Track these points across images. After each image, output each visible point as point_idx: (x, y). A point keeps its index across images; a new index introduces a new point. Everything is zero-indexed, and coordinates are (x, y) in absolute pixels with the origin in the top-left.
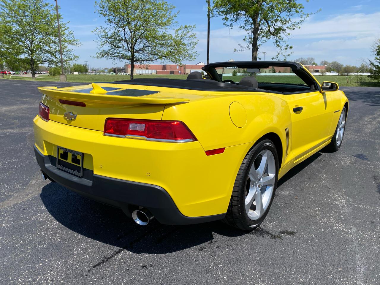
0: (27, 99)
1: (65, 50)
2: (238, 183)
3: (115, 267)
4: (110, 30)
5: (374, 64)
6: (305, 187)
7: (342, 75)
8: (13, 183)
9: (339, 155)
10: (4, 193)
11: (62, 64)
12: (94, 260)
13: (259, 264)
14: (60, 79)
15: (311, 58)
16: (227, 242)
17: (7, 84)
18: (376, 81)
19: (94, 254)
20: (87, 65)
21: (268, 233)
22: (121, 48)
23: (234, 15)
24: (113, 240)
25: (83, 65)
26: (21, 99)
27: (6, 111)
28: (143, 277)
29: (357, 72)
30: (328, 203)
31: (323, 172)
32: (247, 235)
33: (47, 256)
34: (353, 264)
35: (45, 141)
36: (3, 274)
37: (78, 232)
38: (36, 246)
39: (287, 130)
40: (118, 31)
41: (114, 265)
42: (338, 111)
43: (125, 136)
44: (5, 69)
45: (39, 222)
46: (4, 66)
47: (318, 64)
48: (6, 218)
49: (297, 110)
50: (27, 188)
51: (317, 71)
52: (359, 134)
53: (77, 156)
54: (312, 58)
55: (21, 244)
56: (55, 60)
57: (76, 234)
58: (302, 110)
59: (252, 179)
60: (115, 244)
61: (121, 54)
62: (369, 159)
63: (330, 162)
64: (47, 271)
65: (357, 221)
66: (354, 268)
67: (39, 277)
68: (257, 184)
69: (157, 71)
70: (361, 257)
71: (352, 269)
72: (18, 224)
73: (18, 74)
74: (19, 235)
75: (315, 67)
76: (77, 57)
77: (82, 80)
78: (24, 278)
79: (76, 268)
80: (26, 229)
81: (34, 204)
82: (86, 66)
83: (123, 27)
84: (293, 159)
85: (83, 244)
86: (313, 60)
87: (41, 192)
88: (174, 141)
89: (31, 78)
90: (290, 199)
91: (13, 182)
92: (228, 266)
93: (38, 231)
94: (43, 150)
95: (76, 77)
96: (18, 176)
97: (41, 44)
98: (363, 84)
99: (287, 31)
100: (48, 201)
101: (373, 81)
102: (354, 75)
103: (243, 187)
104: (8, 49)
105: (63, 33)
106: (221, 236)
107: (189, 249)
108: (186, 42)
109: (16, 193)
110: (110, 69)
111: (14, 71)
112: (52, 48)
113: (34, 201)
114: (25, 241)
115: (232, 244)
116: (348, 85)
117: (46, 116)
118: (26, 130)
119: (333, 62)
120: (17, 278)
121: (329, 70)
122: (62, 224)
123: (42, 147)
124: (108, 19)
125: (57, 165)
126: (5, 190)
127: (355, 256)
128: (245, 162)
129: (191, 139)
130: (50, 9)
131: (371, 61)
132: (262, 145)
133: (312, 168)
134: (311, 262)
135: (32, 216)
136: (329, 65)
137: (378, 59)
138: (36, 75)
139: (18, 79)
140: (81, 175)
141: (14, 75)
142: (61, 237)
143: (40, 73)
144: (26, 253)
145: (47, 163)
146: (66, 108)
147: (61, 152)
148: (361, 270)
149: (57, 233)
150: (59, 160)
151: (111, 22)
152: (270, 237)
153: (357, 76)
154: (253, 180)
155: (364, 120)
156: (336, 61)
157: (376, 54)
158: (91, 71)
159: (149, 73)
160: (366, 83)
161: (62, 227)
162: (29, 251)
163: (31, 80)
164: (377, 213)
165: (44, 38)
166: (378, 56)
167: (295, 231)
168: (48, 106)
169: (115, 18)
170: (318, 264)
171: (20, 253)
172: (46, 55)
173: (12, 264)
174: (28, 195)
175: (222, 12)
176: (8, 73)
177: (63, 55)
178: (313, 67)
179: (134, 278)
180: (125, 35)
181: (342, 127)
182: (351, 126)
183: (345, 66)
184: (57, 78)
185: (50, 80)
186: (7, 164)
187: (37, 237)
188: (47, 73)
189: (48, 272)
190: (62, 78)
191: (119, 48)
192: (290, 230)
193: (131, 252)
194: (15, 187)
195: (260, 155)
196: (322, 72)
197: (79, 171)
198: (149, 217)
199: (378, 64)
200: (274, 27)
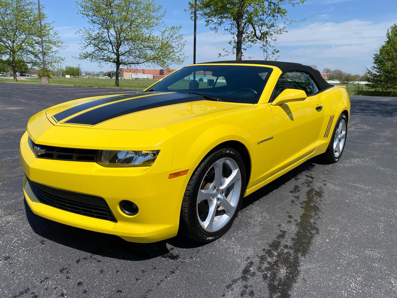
1: (49, 52)
4: (94, 31)
5: (371, 73)
14: (41, 82)
18: (374, 90)
20: (80, 67)
22: (106, 50)
23: (218, 18)
25: (76, 68)
40: (103, 33)
56: (38, 61)
61: (107, 57)
69: (154, 76)
73: (6, 76)
82: (79, 70)
83: (108, 28)
89: (12, 80)
95: (68, 80)
97: (23, 44)
98: (361, 93)
99: (274, 35)
101: (371, 90)
105: (48, 33)
108: (173, 44)
110: (105, 73)
112: (35, 48)
121: (332, 78)
124: (91, 19)
131: (369, 69)
136: (332, 73)
137: (375, 68)
143: (29, 75)
151: (95, 22)
153: (355, 85)
156: (339, 69)
157: (373, 63)
158: (85, 75)
159: (146, 78)
160: (364, 91)
163: (12, 82)
165: (27, 38)
166: (376, 64)
169: (98, 18)
172: (29, 56)
175: (205, 14)
180: (109, 37)
188: (37, 75)
190: (44, 81)
191: (105, 50)
199: (376, 73)
200: (260, 31)
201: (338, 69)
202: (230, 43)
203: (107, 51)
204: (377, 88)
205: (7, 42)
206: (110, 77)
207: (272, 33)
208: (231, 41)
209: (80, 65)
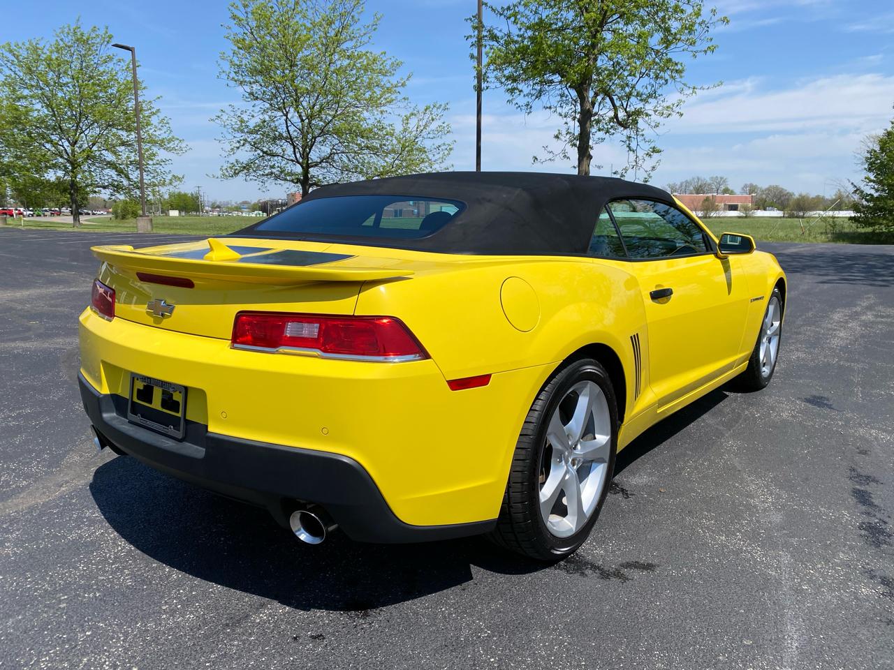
0: (60, 272)
1: (150, 162)
2: (523, 452)
3: (253, 638)
4: (252, 116)
5: (862, 192)
6: (684, 469)
7: (791, 216)
8: (28, 460)
9: (766, 397)
10: (7, 483)
11: (142, 192)
12: (205, 624)
13: (569, 632)
14: (137, 227)
15: (719, 176)
16: (501, 586)
17: (15, 239)
18: (869, 229)
19: (206, 612)
20: (201, 193)
21: (594, 567)
22: (279, 156)
23: (535, 84)
24: (249, 582)
25: (192, 195)
26: (47, 273)
27: (11, 301)
28: (312, 660)
29: (825, 210)
30: (733, 502)
31: (727, 435)
32: (547, 570)
33: (102, 616)
34: (776, 632)
35: (104, 363)
36: (5, 653)
37: (172, 565)
38: (79, 595)
39: (635, 340)
40: (272, 119)
41: (250, 634)
42: (760, 298)
43: (277, 349)
44: (11, 204)
45: (86, 545)
46: (8, 198)
47: (735, 191)
48: (11, 535)
49: (660, 295)
50: (60, 471)
51: (734, 208)
52: (816, 351)
53: (174, 394)
54: (721, 178)
55: (46, 591)
56: (125, 183)
57: (167, 570)
58: (672, 296)
59: (556, 445)
60: (253, 590)
61: (279, 170)
62: (833, 406)
63: (746, 412)
64: (103, 646)
65: (795, 541)
66: (778, 639)
67: (85, 659)
68: (568, 456)
70: (796, 616)
71: (773, 641)
72: (38, 547)
73: (40, 216)
74: (40, 572)
75: (730, 199)
76: (179, 178)
77: (187, 229)
78: (51, 661)
79: (166, 640)
80: (57, 558)
81: (75, 504)
82: (197, 198)
83: (283, 109)
84: (653, 404)
85: (181, 591)
86: (724, 181)
87: (90, 479)
88: (381, 358)
89: (71, 224)
90: (649, 494)
91: (29, 458)
92: (500, 636)
93: (83, 563)
94: (99, 381)
95: (175, 221)
96: (39, 444)
97: (95, 148)
98: (840, 236)
99: (655, 118)
100: (106, 499)
101: (863, 230)
102: (817, 216)
103: (534, 462)
104: (18, 158)
105: (147, 123)
106: (489, 572)
107: (416, 601)
109: (35, 482)
110: (254, 205)
111: (31, 209)
112: (120, 155)
113: (73, 499)
114: (55, 584)
115: (513, 589)
116: (805, 240)
117: (107, 309)
118: (59, 343)
119: (770, 186)
120: (38, 662)
121: (762, 205)
122: (137, 547)
123: (97, 375)
124: (249, 91)
125: (129, 414)
126: (10, 476)
127: (782, 616)
128: (538, 408)
129: (418, 355)
130: (118, 68)
131: (856, 184)
132: (576, 370)
133: (702, 427)
134: (684, 628)
135: (70, 531)
136: (761, 195)
137: (871, 181)
138: (82, 218)
139: (39, 228)
140: (180, 435)
141: (31, 219)
142: (133, 576)
143: (90, 212)
144: (57, 610)
145: (107, 411)
146: (150, 291)
147: (140, 385)
148: (793, 644)
149: (124, 568)
150: (133, 403)
151: (257, 98)
152: (598, 575)
153: (824, 219)
154: (560, 447)
155: (831, 319)
156: (778, 184)
157: (865, 169)
158: (210, 209)
160: (846, 234)
161: (137, 554)
162: (62, 606)
163: (71, 230)
164: (842, 523)
165: (102, 134)
166: (872, 173)
167: (656, 561)
168: (113, 287)
169: (265, 89)
170: (700, 632)
171: (43, 609)
172: (106, 172)
173: (25, 632)
174: (61, 486)
175: (508, 78)
176: (17, 214)
177: (145, 173)
178: (722, 198)
179: (293, 661)
180: (287, 127)
181: (774, 334)
182: (799, 333)
183: (797, 196)
184: (131, 225)
185: (114, 230)
186: (14, 419)
187: (82, 576)
188: (108, 212)
189: (105, 648)
190: (142, 226)
191: (274, 156)
192: (643, 560)
193: (288, 606)
194: (31, 470)
195: (574, 392)
196: (746, 209)
197: (177, 427)
198: (327, 525)
199: (873, 192)
200: (625, 109)
201: (774, 184)
202: (557, 137)
203: (280, 158)
204: (877, 227)
205: (60, 143)
206: (266, 212)
207: (650, 112)
208: (559, 133)
209: (200, 189)
